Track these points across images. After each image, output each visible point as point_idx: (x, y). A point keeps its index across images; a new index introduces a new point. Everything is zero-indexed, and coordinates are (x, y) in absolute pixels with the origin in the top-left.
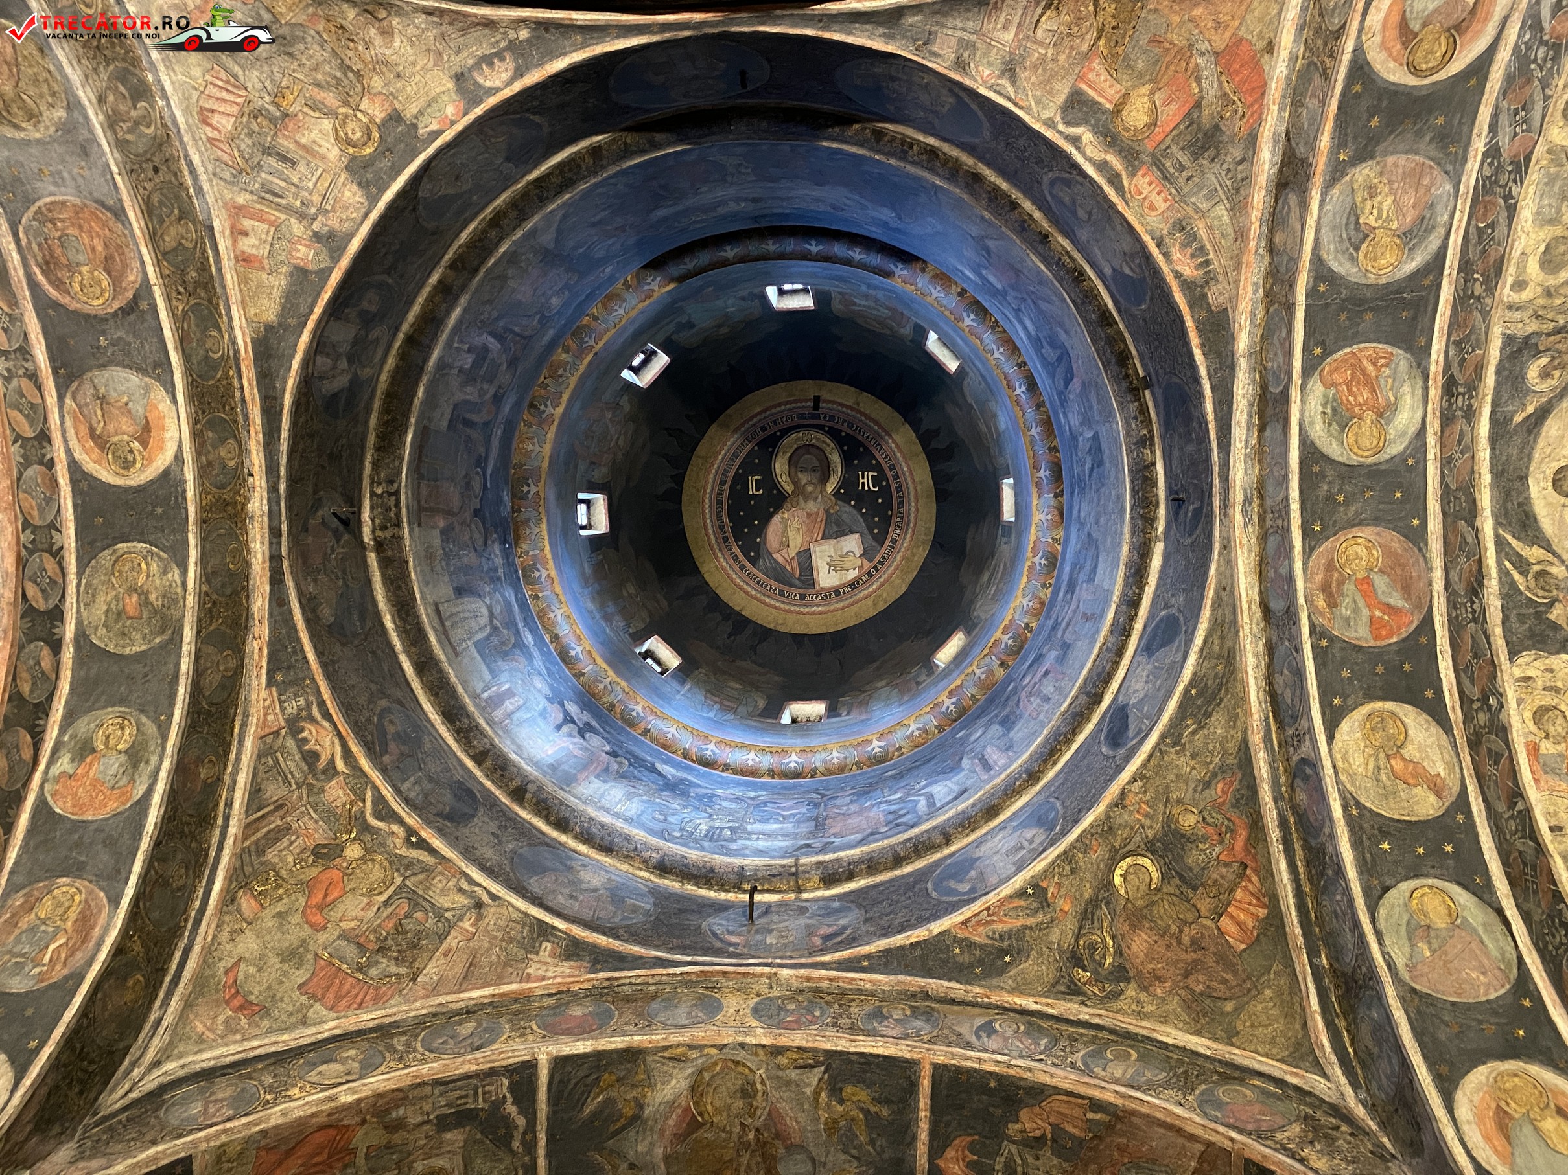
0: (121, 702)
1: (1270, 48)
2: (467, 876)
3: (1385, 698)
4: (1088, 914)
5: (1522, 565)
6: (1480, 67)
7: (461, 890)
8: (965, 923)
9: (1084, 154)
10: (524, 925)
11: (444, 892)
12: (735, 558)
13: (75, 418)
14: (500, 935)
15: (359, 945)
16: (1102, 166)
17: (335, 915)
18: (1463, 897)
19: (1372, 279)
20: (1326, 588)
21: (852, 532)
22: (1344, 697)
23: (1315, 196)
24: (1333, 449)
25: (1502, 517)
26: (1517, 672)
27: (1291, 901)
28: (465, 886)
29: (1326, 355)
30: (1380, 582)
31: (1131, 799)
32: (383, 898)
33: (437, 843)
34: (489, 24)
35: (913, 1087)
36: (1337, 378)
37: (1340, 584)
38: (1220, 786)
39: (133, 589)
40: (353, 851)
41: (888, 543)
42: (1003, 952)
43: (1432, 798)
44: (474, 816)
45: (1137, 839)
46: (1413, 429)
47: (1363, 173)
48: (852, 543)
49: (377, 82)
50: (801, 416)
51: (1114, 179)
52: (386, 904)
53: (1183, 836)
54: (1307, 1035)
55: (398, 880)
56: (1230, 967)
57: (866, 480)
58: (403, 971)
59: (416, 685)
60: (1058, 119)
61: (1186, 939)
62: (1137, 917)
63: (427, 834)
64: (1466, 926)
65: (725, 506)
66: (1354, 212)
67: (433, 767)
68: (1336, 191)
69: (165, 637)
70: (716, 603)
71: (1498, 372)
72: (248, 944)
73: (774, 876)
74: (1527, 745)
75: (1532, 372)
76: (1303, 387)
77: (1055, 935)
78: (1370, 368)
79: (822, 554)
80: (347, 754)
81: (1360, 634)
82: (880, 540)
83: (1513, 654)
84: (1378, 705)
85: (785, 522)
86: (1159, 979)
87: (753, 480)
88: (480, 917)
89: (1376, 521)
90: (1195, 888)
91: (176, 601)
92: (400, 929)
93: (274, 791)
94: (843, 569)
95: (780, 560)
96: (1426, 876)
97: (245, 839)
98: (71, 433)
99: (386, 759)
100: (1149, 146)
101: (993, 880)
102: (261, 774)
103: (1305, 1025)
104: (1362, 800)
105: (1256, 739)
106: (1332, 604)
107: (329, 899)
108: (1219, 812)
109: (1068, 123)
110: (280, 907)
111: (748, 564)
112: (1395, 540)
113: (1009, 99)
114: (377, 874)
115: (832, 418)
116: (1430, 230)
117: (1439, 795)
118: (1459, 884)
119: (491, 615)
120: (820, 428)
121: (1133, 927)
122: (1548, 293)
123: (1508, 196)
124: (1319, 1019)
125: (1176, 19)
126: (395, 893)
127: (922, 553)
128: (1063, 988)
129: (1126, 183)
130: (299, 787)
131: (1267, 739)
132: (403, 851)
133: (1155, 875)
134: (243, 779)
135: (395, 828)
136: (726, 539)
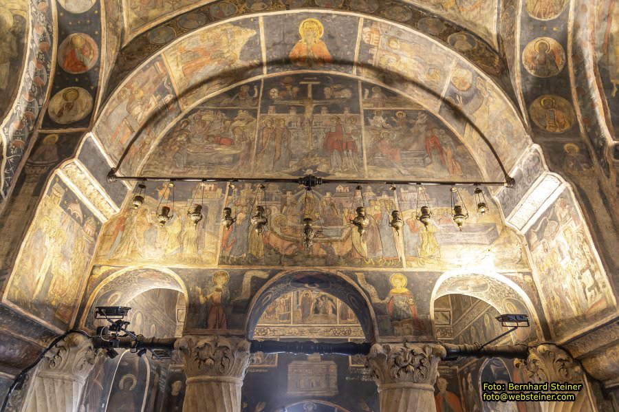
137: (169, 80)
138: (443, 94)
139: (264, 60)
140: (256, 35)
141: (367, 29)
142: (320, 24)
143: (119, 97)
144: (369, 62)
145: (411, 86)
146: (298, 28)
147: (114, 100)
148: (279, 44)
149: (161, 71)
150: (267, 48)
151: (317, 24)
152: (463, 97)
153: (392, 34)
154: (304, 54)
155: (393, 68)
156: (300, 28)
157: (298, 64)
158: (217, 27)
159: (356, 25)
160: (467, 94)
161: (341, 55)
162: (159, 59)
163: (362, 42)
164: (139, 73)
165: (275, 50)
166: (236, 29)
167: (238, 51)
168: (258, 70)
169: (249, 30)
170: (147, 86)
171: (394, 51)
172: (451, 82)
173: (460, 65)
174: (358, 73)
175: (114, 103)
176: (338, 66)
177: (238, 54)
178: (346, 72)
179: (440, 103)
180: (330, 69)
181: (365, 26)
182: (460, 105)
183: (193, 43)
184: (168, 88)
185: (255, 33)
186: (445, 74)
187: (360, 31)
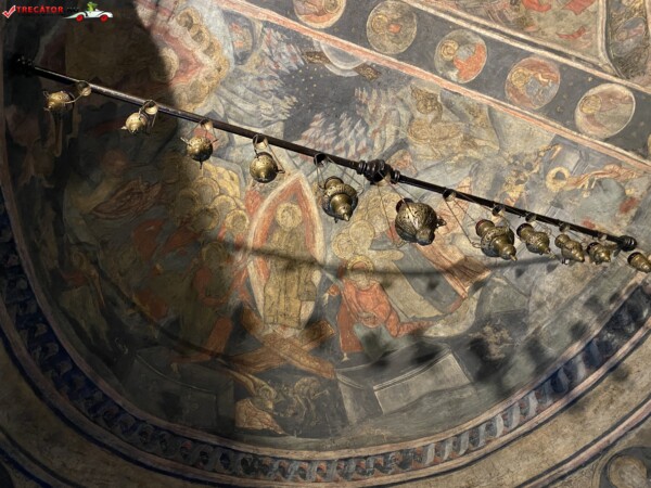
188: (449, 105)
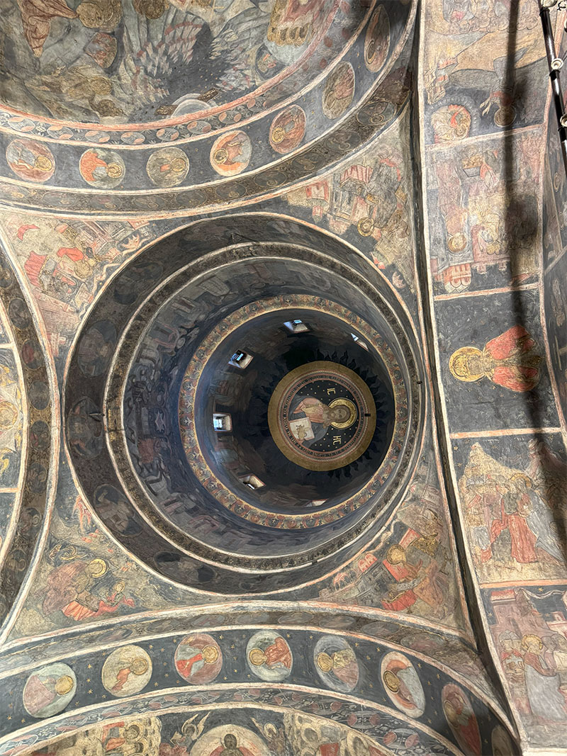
0: (128, 171)
1: (410, 612)
2: (89, 305)
3: (153, 666)
4: (84, 549)
5: (196, 722)
6: (389, 703)
7: (83, 304)
8: (82, 500)
9: (383, 533)
10: (72, 329)
11: (81, 298)
12: (299, 386)
13: (232, 135)
14: (67, 321)
15: (54, 270)
16: (378, 541)
17: (64, 259)
18: (69, 697)
19: (315, 658)
20: (197, 641)
21: (315, 435)
22: (153, 650)
23: (343, 633)
24: (251, 643)
25: (215, 713)
26: (152, 719)
27: (78, 630)
28: (85, 306)
29: (286, 638)
30: (201, 663)
31: (129, 564)
32: (75, 275)
33: (101, 292)
34: (413, 277)
35: (8, 485)
36: (279, 644)
37: (199, 647)
38: (131, 600)
39: (171, 167)
40: (92, 262)
41: (311, 451)
42: (69, 516)
43: (112, 685)
44: (121, 303)
45: (113, 567)
46: (262, 677)
47: (351, 653)
48: (310, 435)
49: (385, 233)
50: (362, 409)
51: (373, 546)
52: (73, 277)
53: (112, 586)
54: (23, 636)
55: (83, 280)
56: (56, 606)
57: (337, 439)
58: (46, 288)
59: (177, 273)
60: (397, 520)
61: (70, 588)
62: (81, 569)
63: (104, 287)
64: (56, 698)
65: (321, 379)
66: (338, 650)
67: (140, 285)
68: (345, 642)
69: (154, 183)
70: (277, 380)
71: (271, 711)
72: (46, 231)
73: (115, 422)
74: (123, 723)
75: (270, 726)
76: (275, 630)
77: (76, 537)
78: (283, 658)
79: (304, 423)
80: (131, 254)
81: (179, 656)
82: (312, 447)
83: (160, 717)
84: (150, 664)
85: (317, 405)
86: (55, 578)
87: (333, 390)
88: (73, 313)
89: (225, 662)
90: (90, 591)
91: (168, 184)
92: (63, 284)
93: (109, 230)
94: (299, 432)
95: (300, 405)
96: (77, 682)
97: (88, 222)
98: (227, 134)
99: (134, 268)
100: (384, 561)
101: (102, 511)
102: (114, 224)
103: (26, 636)
104: (109, 657)
105: (147, 614)
106: (191, 644)
107: (71, 256)
108: (121, 600)
109: (395, 525)
110: (64, 239)
111: (297, 391)
112: (218, 669)
113: (405, 499)
114: (84, 272)
115: (362, 423)
116: (334, 682)
117: (114, 688)
118: (75, 695)
119: (225, 295)
120: (358, 418)
121: (77, 567)
122: (298, 732)
123: (335, 715)
124: (29, 641)
125: (427, 571)
126: (78, 280)
127: (306, 466)
128: (53, 541)
129: (371, 551)
130: (113, 238)
131: (146, 619)
132: (95, 280)
133: (97, 576)
134: (110, 218)
135: (104, 276)
136: (306, 381)
137: (531, 589)
138: (500, 135)
139: (529, 431)
140: (481, 443)
141: (448, 287)
142: (455, 354)
143: (514, 679)
144: (504, 269)
145: (520, 190)
146: (468, 383)
147: (512, 689)
148: (496, 409)
149: (510, 596)
150: (506, 426)
151: (457, 357)
152: (476, 105)
153: (442, 251)
154: (515, 370)
155: (499, 229)
156: (468, 380)
157: (537, 378)
158: (462, 499)
159: (446, 303)
160: (467, 101)
161: (507, 313)
162: (487, 594)
163: (471, 288)
164: (493, 632)
165: (508, 415)
166: (468, 471)
167: (507, 472)
168: (549, 441)
169: (471, 453)
170: (524, 627)
171: (468, 238)
172: (469, 135)
173: (434, 139)
174: (533, 279)
175: (517, 691)
176: (528, 314)
177: (515, 471)
178: (537, 300)
179: (518, 131)
180: (538, 326)
181: (444, 292)
182: (495, 99)
183: (481, 537)
184: (549, 594)
185: (477, 444)
186: (463, 152)
187: (455, 296)
188: (87, 112)
